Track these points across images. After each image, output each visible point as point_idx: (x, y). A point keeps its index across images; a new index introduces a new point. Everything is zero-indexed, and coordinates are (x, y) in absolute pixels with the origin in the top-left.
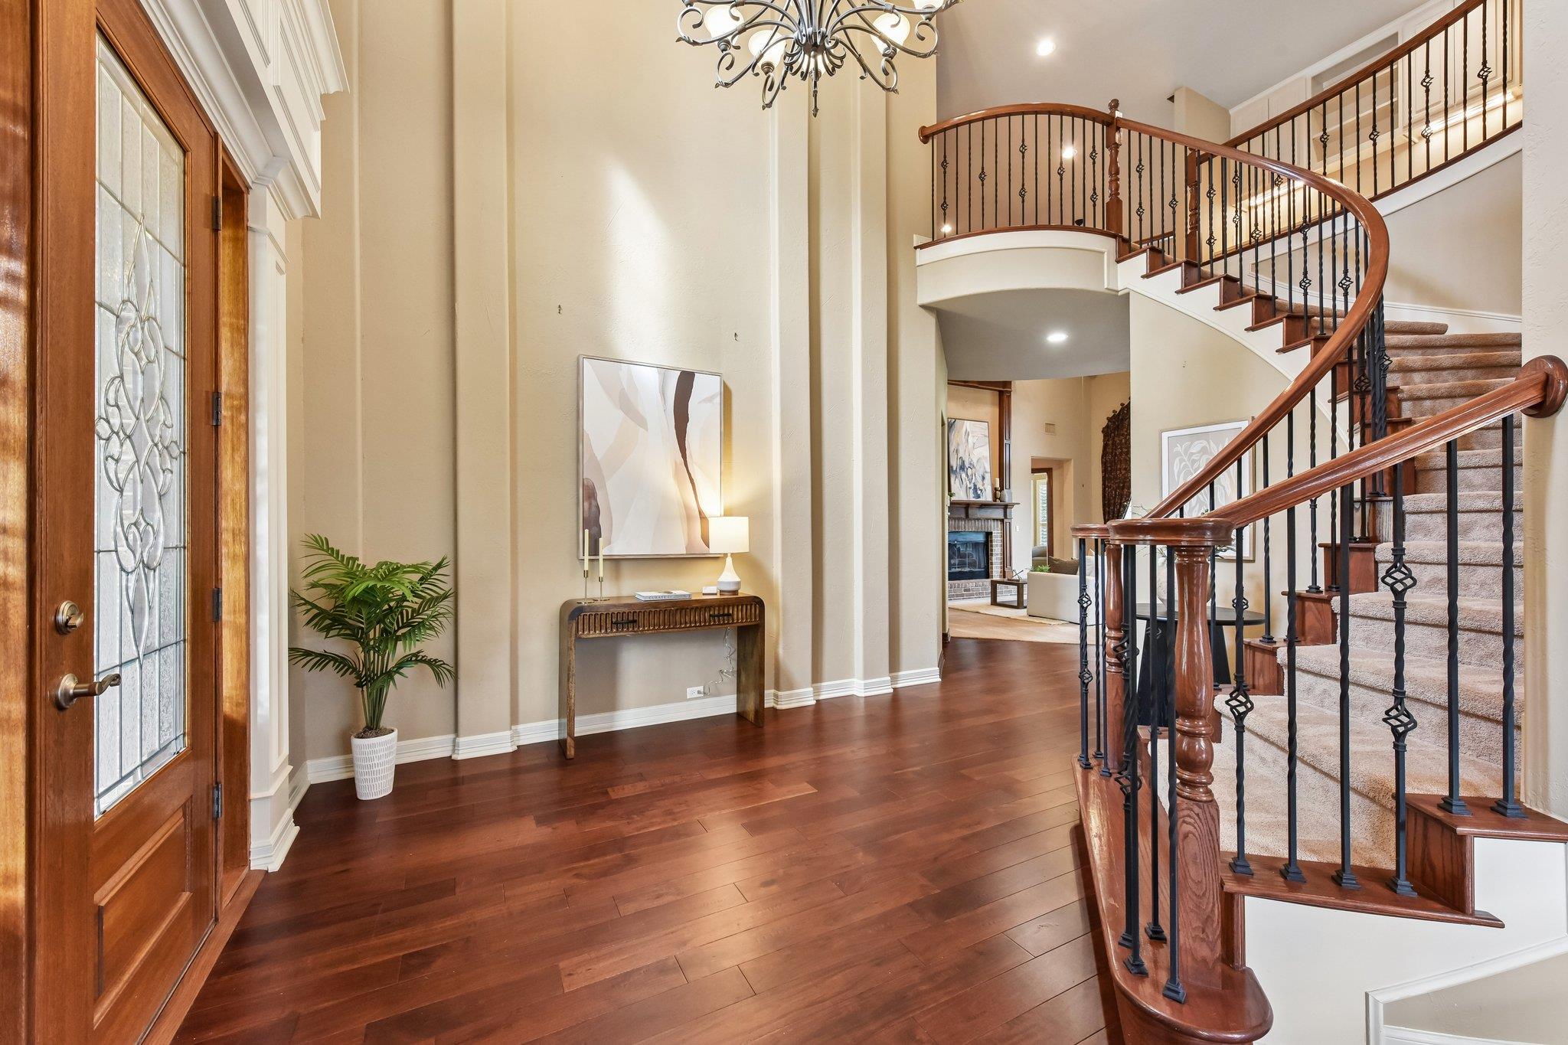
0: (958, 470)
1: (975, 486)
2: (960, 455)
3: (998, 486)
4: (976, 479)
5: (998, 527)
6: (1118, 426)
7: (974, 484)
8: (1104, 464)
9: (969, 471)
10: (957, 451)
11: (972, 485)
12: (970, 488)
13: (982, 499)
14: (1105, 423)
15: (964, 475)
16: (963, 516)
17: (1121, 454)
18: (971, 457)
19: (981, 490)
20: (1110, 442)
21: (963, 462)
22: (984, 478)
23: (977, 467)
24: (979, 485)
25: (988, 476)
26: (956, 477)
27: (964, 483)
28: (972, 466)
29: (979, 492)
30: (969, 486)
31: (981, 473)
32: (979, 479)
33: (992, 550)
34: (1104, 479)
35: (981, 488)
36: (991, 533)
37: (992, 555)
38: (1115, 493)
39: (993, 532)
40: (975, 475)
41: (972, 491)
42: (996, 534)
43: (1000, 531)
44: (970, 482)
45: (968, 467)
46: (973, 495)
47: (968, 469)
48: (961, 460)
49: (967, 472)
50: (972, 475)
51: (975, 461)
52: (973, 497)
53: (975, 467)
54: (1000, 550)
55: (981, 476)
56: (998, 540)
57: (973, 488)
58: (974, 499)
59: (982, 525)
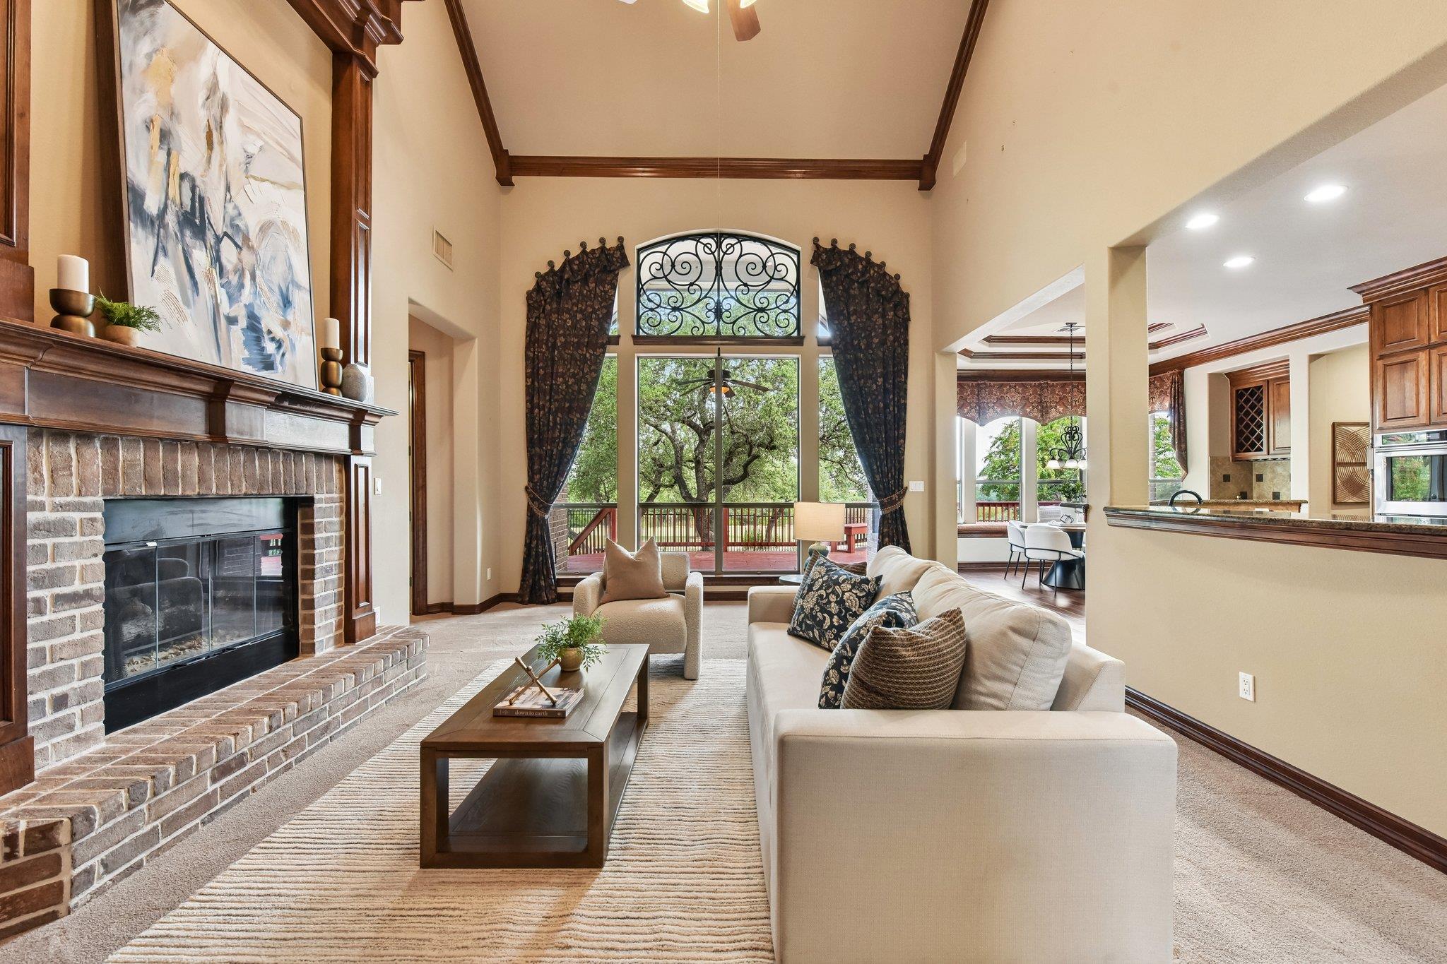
0: (171, 219)
1: (254, 318)
2: (181, 164)
3: (335, 343)
4: (256, 293)
5: (330, 479)
6: (559, 293)
7: (249, 307)
8: (532, 363)
9: (227, 249)
10: (165, 136)
11: (240, 312)
12: (232, 321)
13: (281, 376)
14: (530, 283)
15: (200, 258)
16: (196, 425)
17: (566, 345)
18: (238, 198)
20: (543, 322)
21: (199, 201)
22: (286, 302)
23: (265, 253)
24: (270, 320)
25: (301, 299)
26: (160, 250)
27: (205, 289)
28: (239, 237)
29: (270, 347)
30: (225, 309)
31: (277, 276)
32: (272, 302)
33: (311, 559)
34: (531, 392)
35: (279, 333)
36: (310, 501)
37: (311, 575)
38: (555, 419)
39: (316, 496)
40: (253, 277)
41: (237, 332)
42: (323, 505)
43: (336, 495)
44: (232, 299)
45: (220, 233)
46: (246, 354)
47: (219, 240)
48: (186, 186)
49: (218, 251)
50: (240, 272)
51: (251, 222)
52: (248, 362)
53: (251, 248)
54: (336, 556)
55: (277, 290)
56: (330, 523)
57: (243, 323)
58: (249, 369)
59: (276, 474)
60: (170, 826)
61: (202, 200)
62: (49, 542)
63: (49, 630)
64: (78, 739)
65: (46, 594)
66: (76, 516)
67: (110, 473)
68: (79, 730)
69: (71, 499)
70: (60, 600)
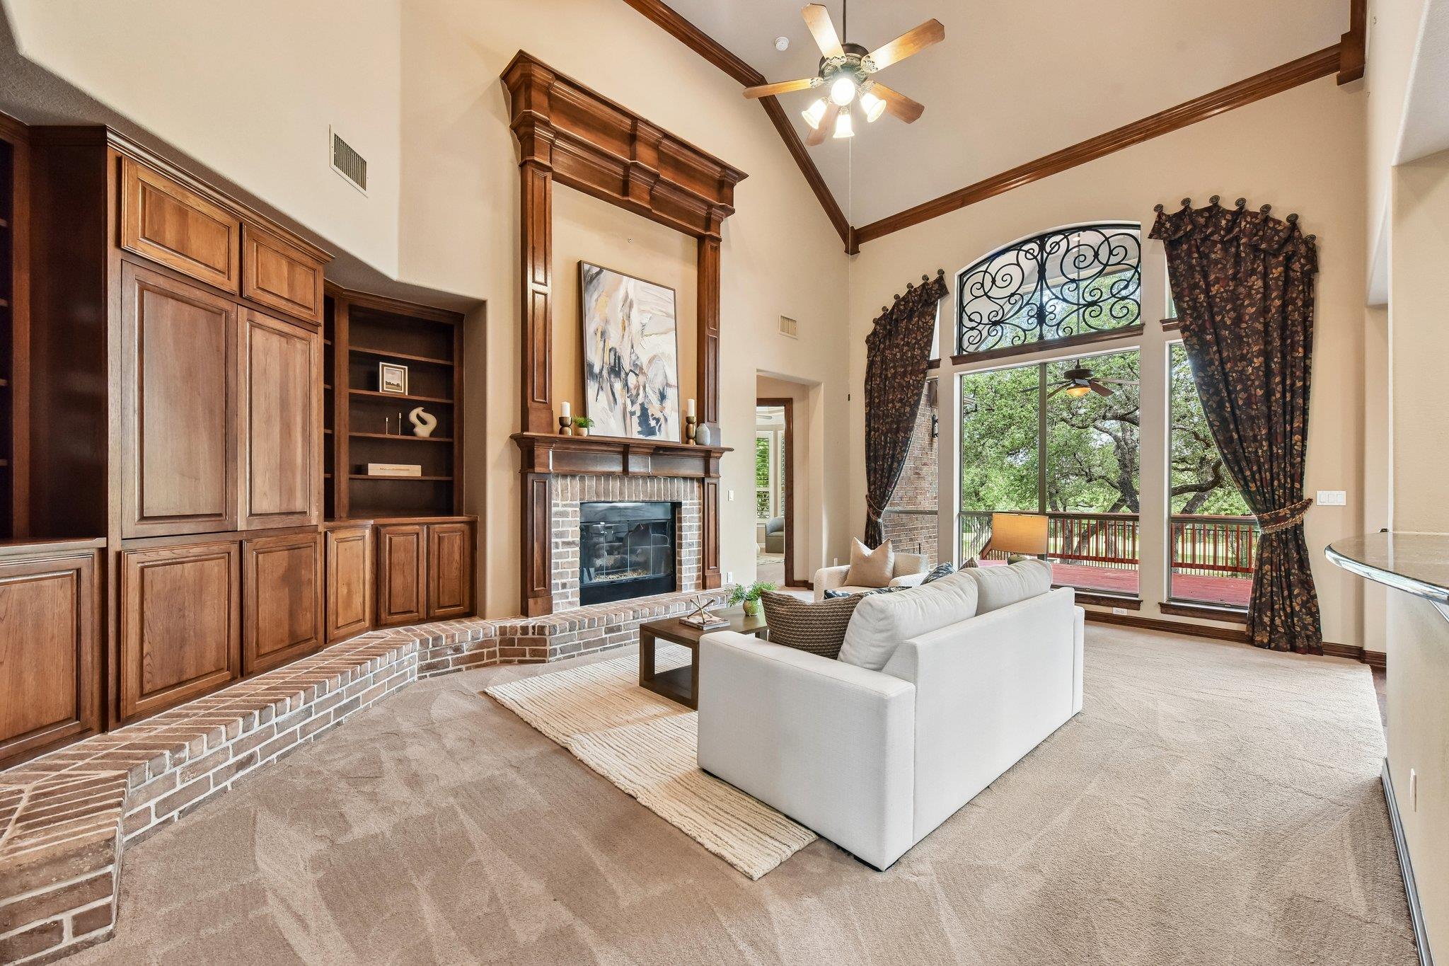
0: (605, 373)
1: (644, 410)
2: (610, 344)
3: (692, 413)
4: (646, 396)
5: (692, 491)
6: (890, 331)
7: (642, 405)
8: (869, 393)
9: (631, 378)
10: (603, 334)
11: (637, 408)
12: (633, 414)
13: (659, 437)
14: (870, 327)
15: (618, 386)
16: (618, 468)
17: (894, 376)
18: (637, 350)
19: (658, 420)
20: (878, 359)
21: (618, 359)
22: (663, 397)
23: (650, 375)
24: (654, 409)
25: (672, 394)
26: (601, 388)
27: (620, 401)
28: (637, 369)
29: (653, 423)
30: (629, 408)
31: (658, 384)
32: (654, 398)
33: (680, 538)
34: (869, 417)
35: (658, 415)
36: (680, 504)
37: (680, 546)
39: (683, 502)
40: (644, 388)
41: (635, 420)
42: (688, 507)
43: (696, 501)
44: (633, 403)
45: (627, 371)
46: (640, 429)
47: (627, 374)
48: (612, 353)
49: (626, 381)
50: (637, 388)
51: (644, 360)
52: (640, 433)
53: (644, 374)
54: (696, 537)
55: (657, 392)
56: (692, 517)
57: (638, 413)
58: (641, 437)
59: (659, 490)
60: (587, 645)
61: (619, 358)
62: (560, 519)
63: (560, 556)
65: (559, 540)
66: (570, 509)
67: (582, 491)
68: (570, 600)
69: (568, 502)
70: (564, 543)
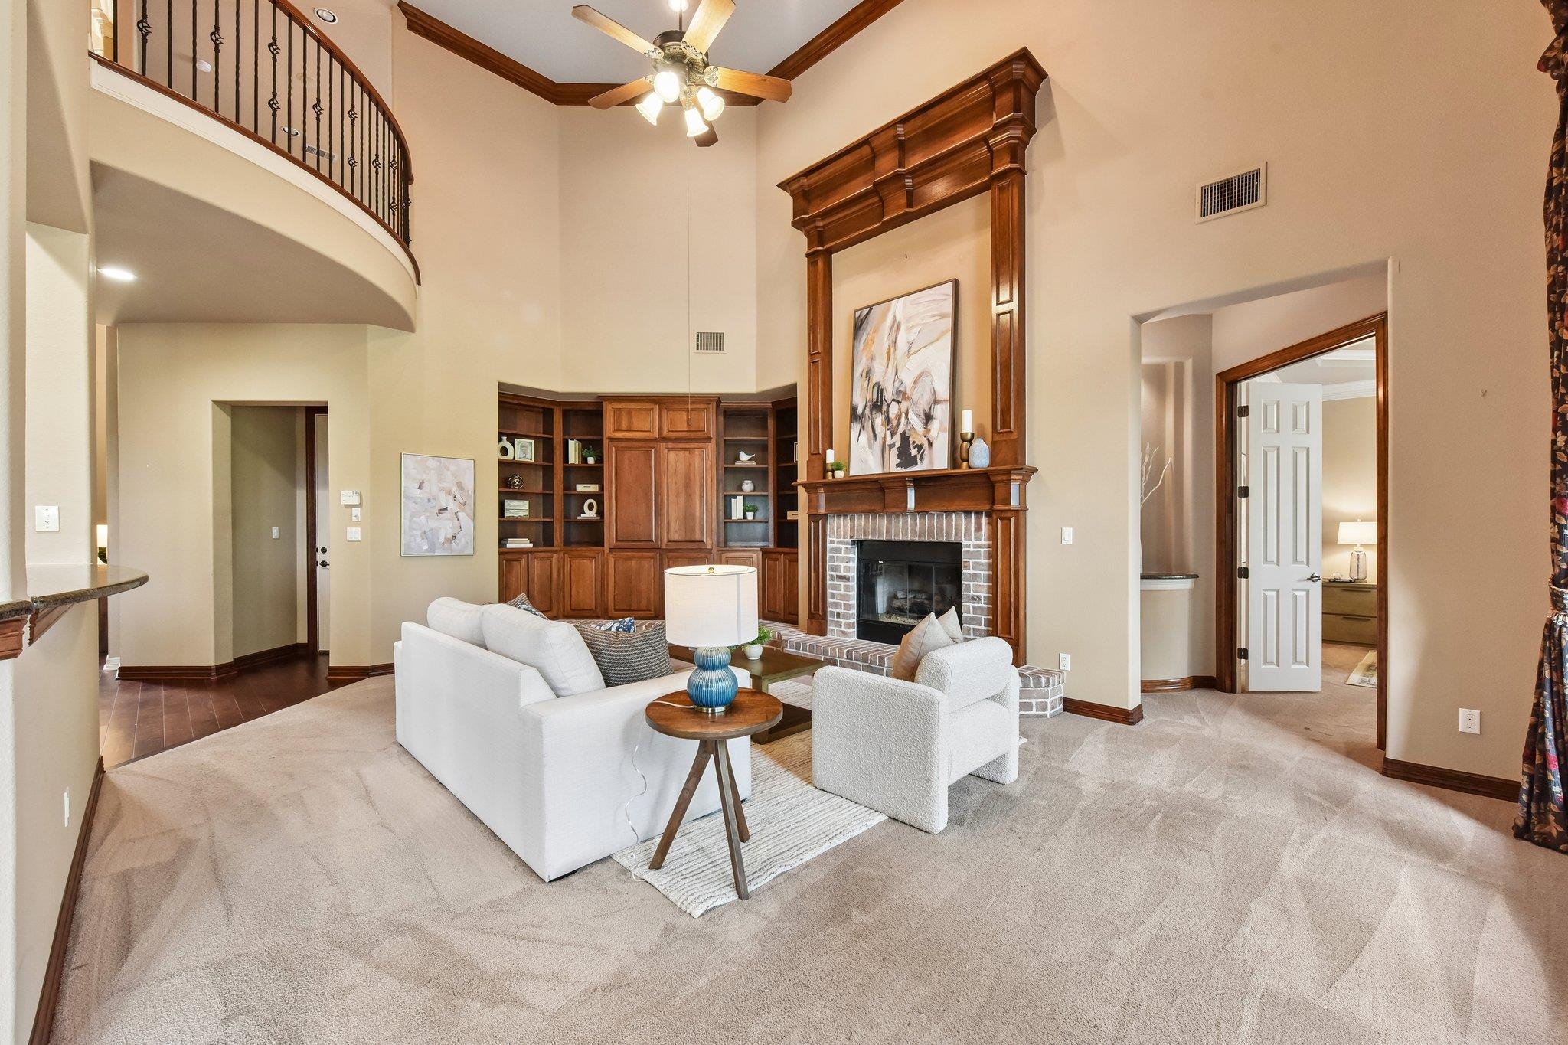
0: (867, 412)
1: (905, 438)
2: (875, 379)
3: (968, 428)
4: (908, 423)
7: (903, 435)
9: (894, 410)
10: (868, 373)
11: (897, 439)
12: (892, 446)
13: (921, 467)
15: (879, 420)
18: (902, 375)
19: (920, 447)
21: (881, 392)
22: (928, 418)
23: (914, 398)
24: (916, 435)
26: (863, 427)
27: (880, 436)
28: (901, 395)
29: (914, 452)
30: (889, 441)
31: (923, 406)
32: (917, 422)
35: (921, 440)
36: (960, 545)
39: (964, 543)
40: (907, 414)
41: (894, 452)
42: (971, 549)
43: (984, 542)
44: (893, 434)
45: (889, 401)
46: (898, 461)
47: (889, 405)
48: (876, 388)
49: (888, 412)
50: (899, 417)
51: (908, 382)
52: (898, 465)
53: (909, 399)
54: (985, 590)
55: (922, 414)
56: (978, 563)
57: (898, 444)
58: (900, 469)
59: (931, 527)
61: (882, 390)
62: (835, 555)
63: (834, 587)
64: (842, 632)
65: (834, 574)
66: (843, 546)
67: (852, 528)
68: (843, 629)
69: (842, 539)
